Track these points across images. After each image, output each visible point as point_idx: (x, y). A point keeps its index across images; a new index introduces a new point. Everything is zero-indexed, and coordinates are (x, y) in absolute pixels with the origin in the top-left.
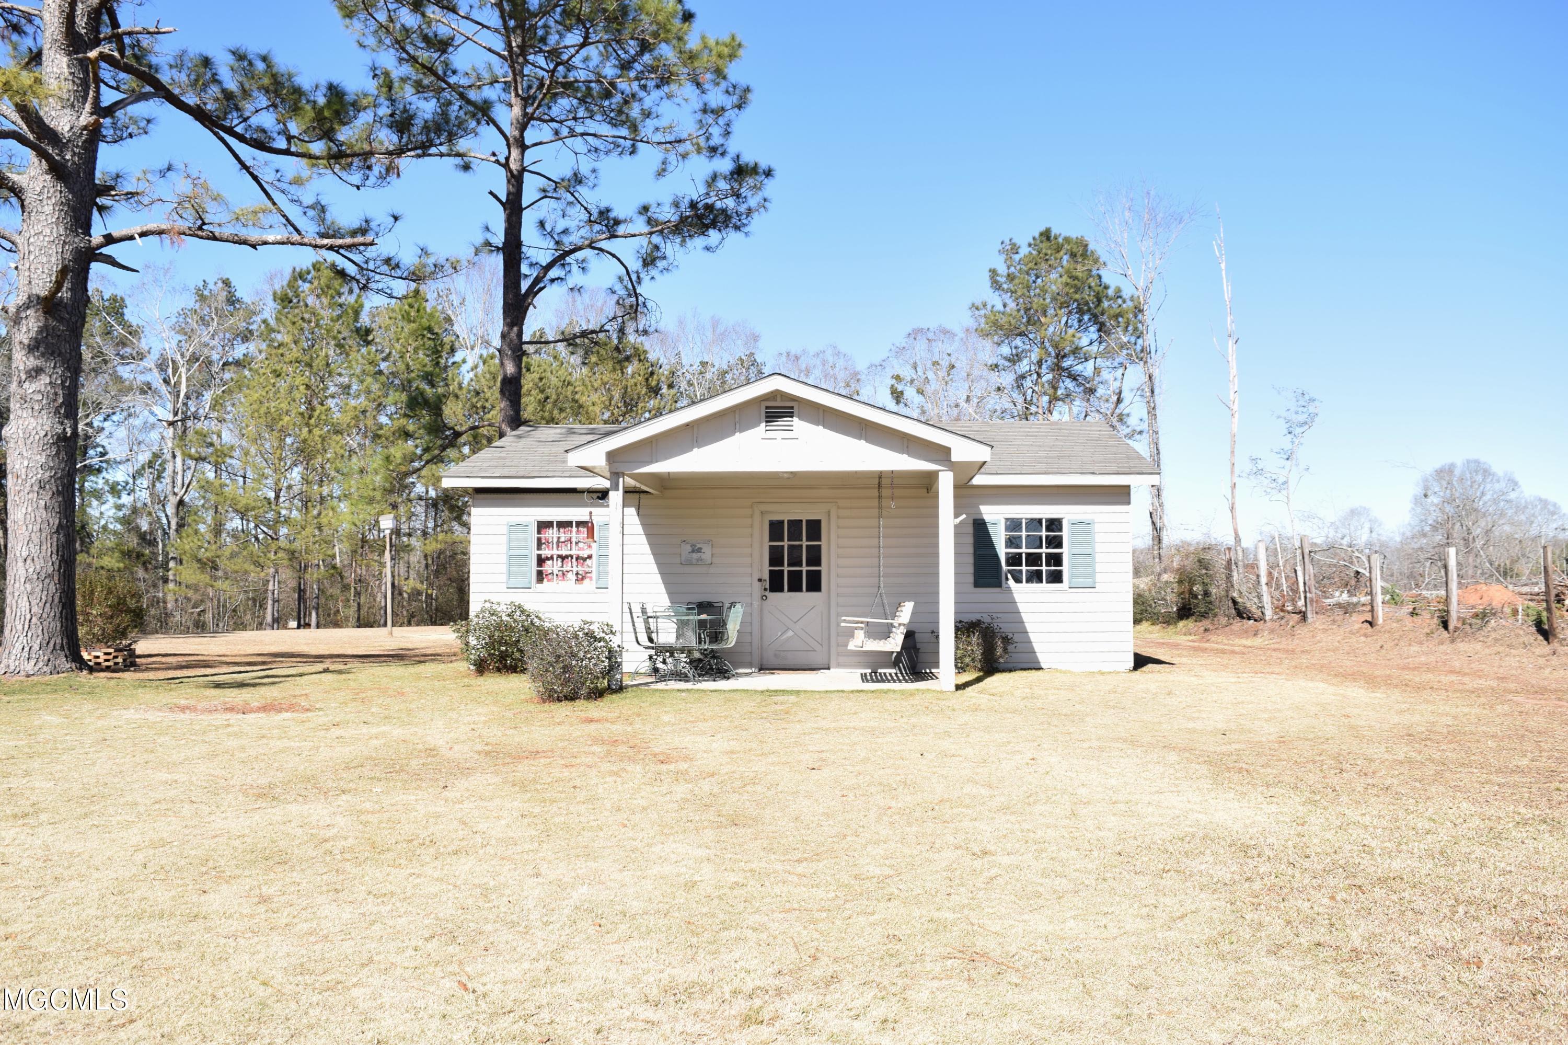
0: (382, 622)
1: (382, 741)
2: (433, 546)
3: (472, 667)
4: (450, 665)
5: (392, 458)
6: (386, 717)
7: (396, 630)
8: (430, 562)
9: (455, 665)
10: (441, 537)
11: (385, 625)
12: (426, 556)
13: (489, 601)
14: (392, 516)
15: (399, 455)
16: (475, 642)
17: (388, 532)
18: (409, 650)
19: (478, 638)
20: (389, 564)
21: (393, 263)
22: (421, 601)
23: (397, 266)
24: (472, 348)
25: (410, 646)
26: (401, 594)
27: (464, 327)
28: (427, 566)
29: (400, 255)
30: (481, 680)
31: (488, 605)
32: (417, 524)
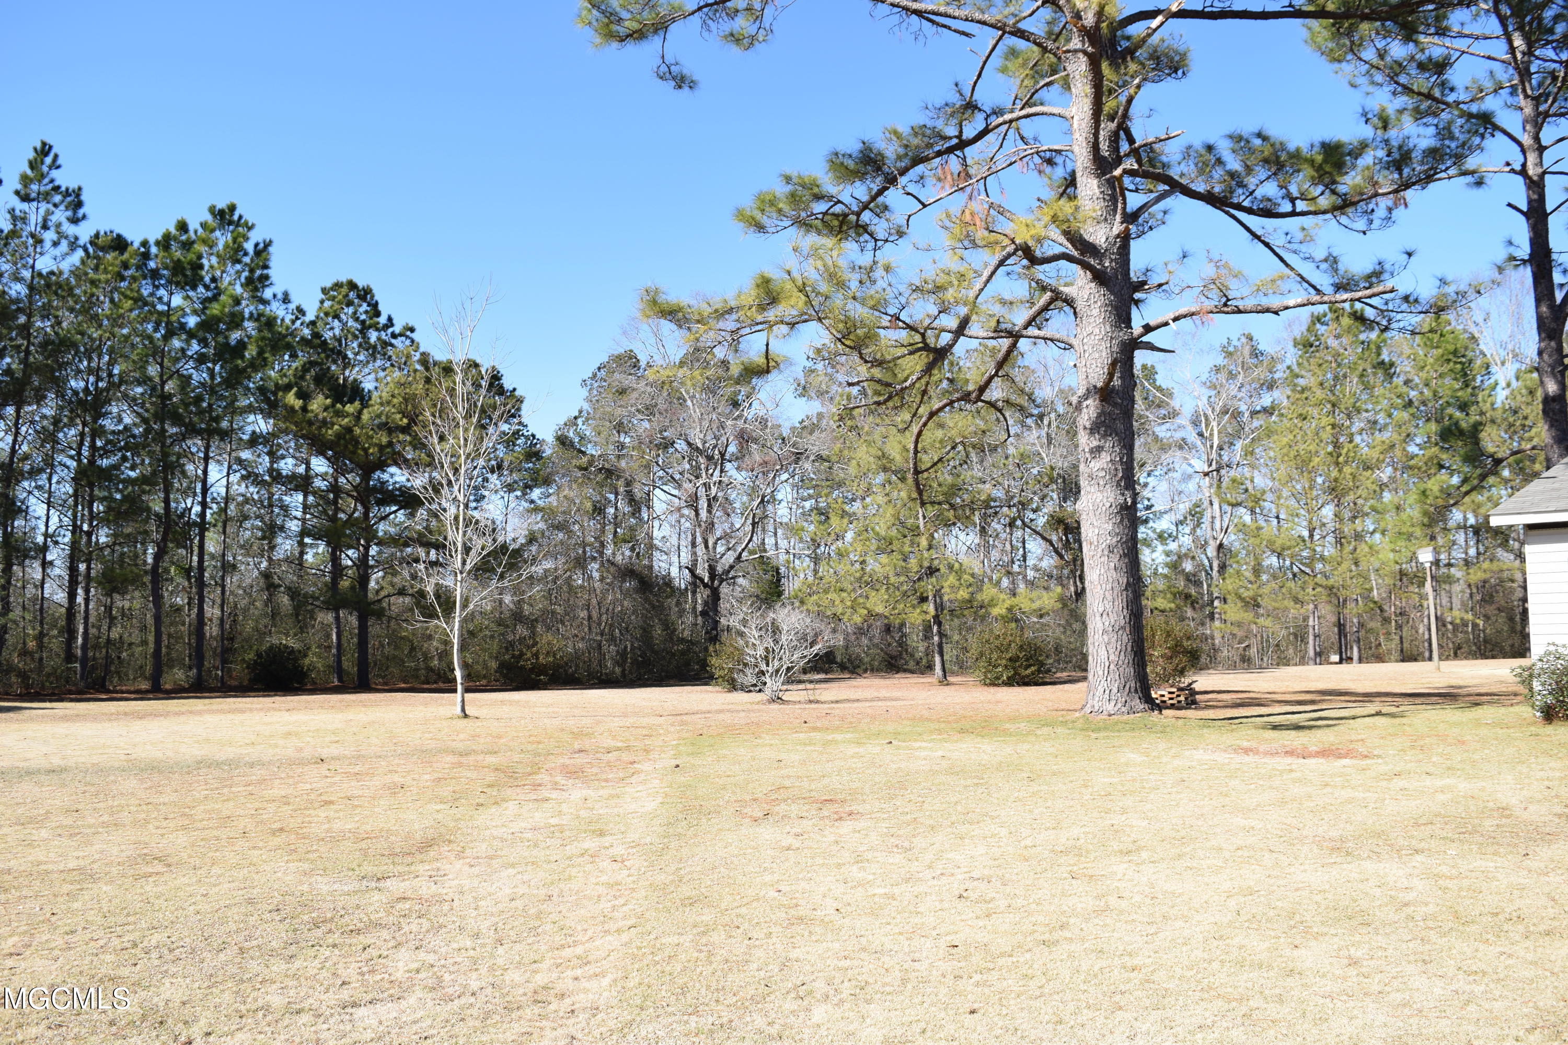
0: (1427, 654)
1: (1449, 796)
2: (1476, 576)
3: (1538, 714)
4: (1511, 709)
5: (1428, 493)
6: (1449, 768)
7: (1444, 664)
8: (1475, 590)
9: (1516, 709)
10: (1486, 565)
11: (1430, 659)
12: (1469, 586)
13: (1554, 644)
14: (1431, 548)
15: (1436, 489)
16: (1540, 688)
17: (1428, 565)
18: (1460, 687)
19: (1543, 684)
20: (1431, 598)
21: (1411, 299)
22: (1467, 632)
23: (1416, 301)
24: (1503, 363)
25: (1461, 683)
26: (1444, 625)
27: (1491, 344)
28: (1471, 595)
29: (1419, 290)
30: (1549, 729)
31: (1552, 648)
32: (1458, 554)
